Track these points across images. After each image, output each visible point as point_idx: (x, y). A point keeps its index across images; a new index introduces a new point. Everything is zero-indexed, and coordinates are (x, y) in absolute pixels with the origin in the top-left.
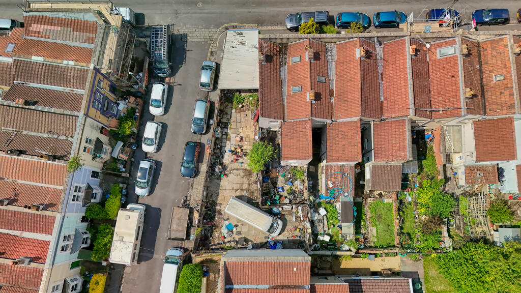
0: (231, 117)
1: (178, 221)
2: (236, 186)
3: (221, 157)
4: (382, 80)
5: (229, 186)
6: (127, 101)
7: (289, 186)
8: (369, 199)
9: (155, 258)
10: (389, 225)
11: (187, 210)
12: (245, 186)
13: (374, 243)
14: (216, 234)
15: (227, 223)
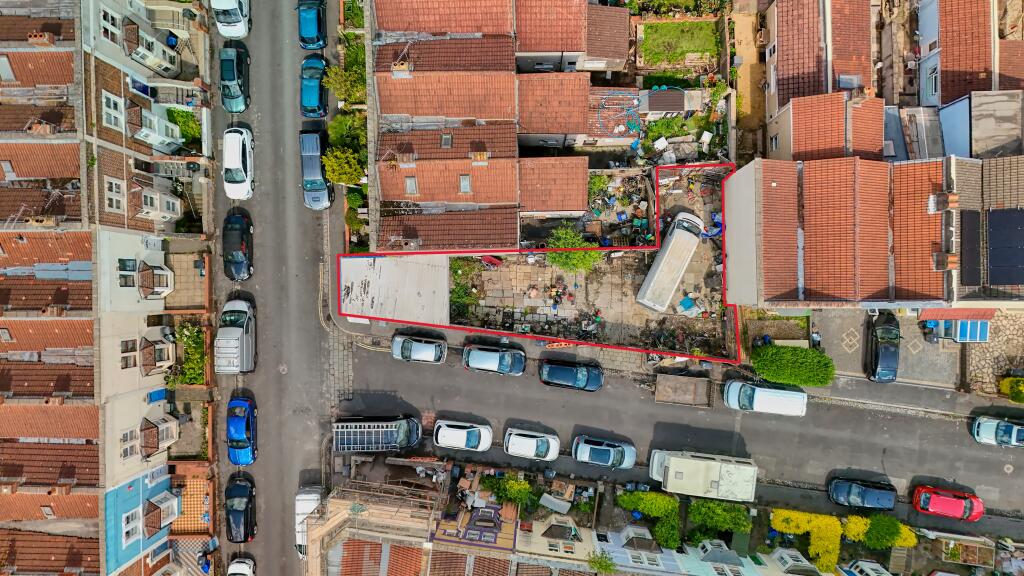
0: (493, 307)
1: (679, 392)
2: (617, 295)
3: (565, 323)
4: (445, 34)
5: (616, 307)
6: (467, 492)
7: (617, 202)
8: (638, 64)
9: (741, 428)
10: (683, 31)
11: (660, 377)
12: (616, 279)
13: (713, 57)
14: (698, 326)
15: (680, 309)
